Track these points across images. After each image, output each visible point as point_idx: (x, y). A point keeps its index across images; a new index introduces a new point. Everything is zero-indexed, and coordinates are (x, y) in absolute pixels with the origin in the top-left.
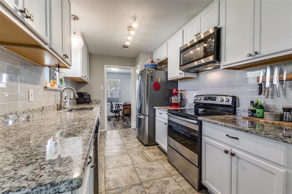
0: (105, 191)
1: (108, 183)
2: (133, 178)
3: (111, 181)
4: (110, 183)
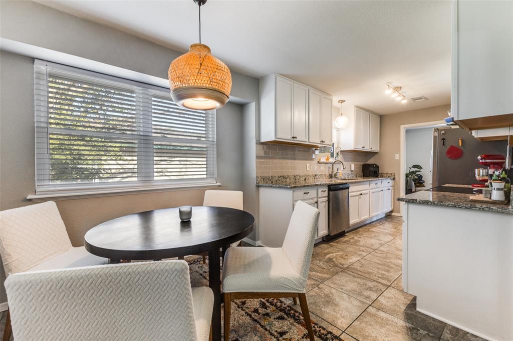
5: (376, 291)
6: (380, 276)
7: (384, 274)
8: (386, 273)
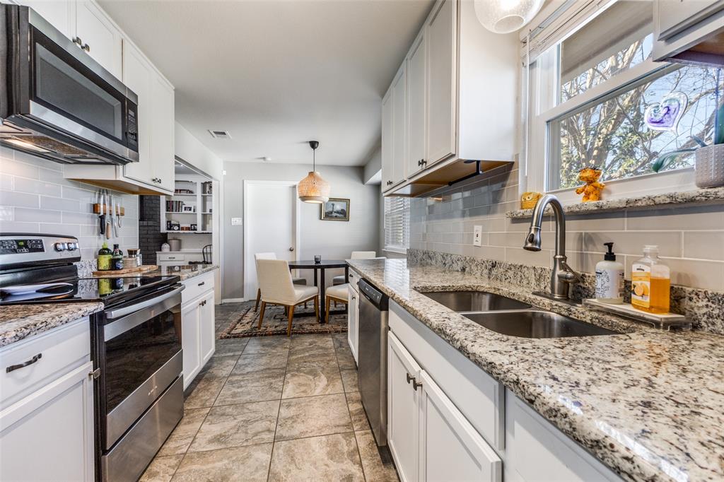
0: (354, 432)
1: (352, 448)
2: (289, 455)
3: (343, 454)
4: (346, 448)
5: (241, 366)
6: (242, 383)
7: (238, 388)
8: (236, 390)
